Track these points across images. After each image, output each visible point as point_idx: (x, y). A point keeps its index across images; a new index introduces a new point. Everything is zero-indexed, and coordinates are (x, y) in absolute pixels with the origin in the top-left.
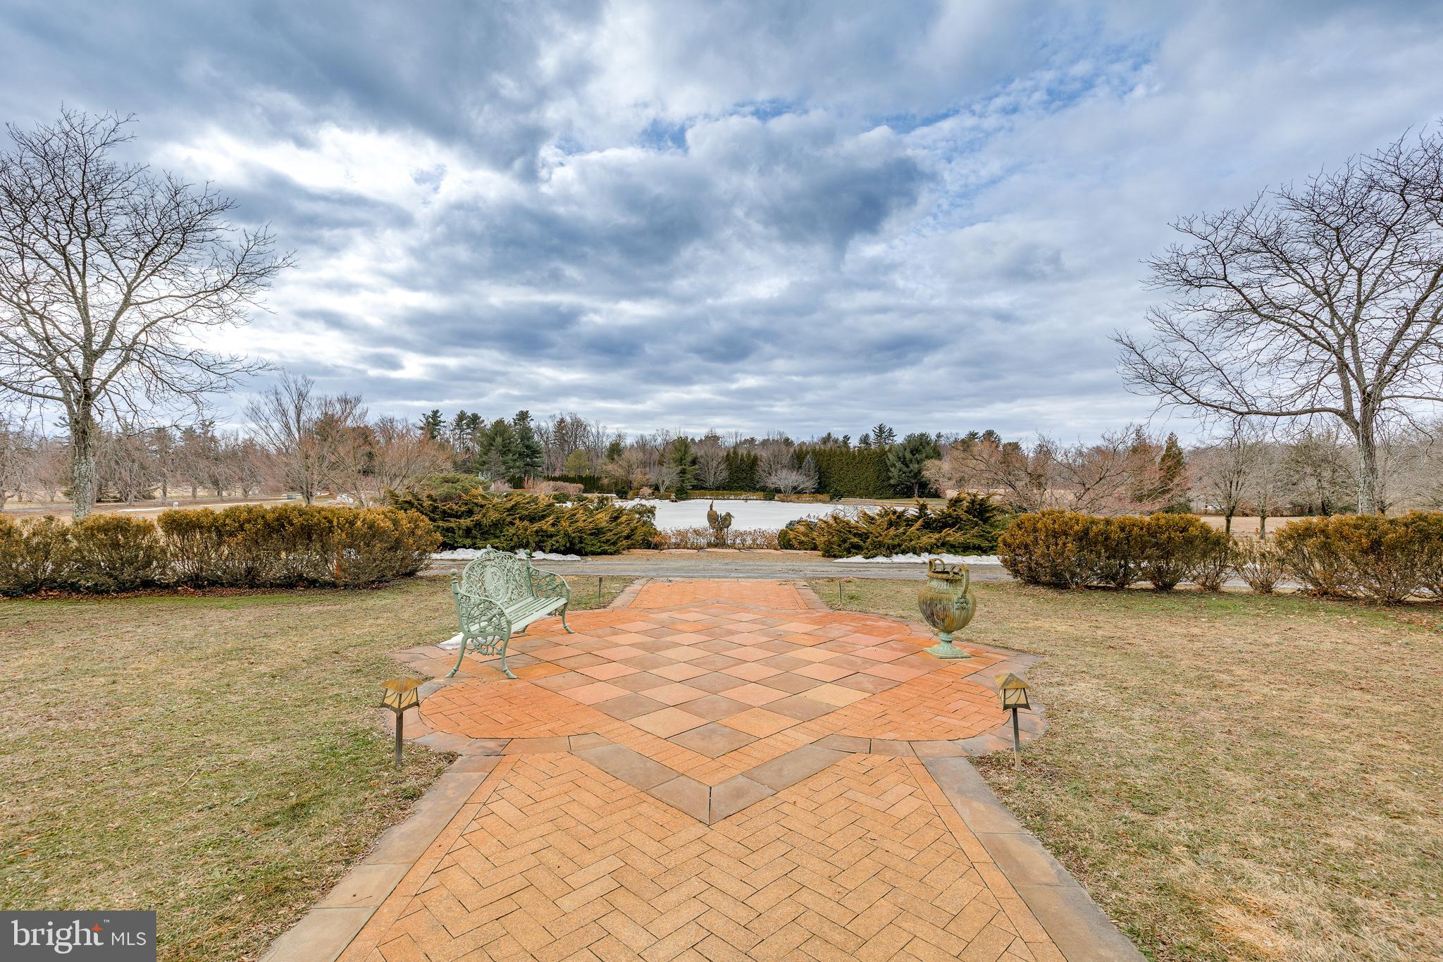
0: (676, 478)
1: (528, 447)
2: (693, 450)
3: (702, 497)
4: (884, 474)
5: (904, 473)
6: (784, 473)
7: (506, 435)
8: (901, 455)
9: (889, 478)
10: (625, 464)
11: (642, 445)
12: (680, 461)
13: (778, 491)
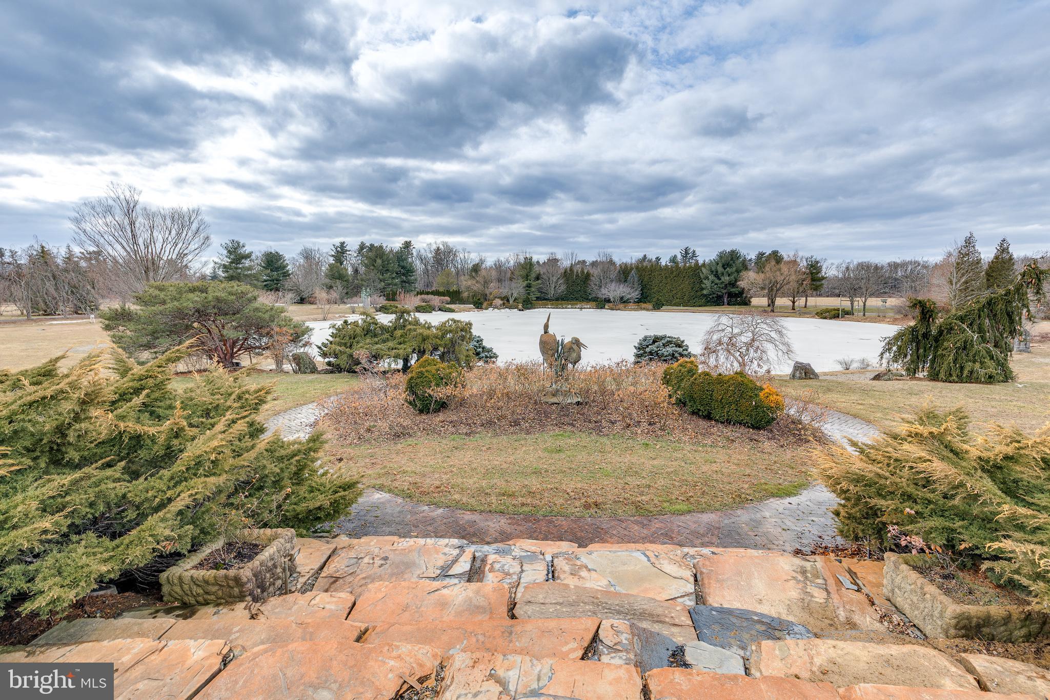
0: (522, 290)
1: (403, 267)
2: (536, 269)
3: (544, 306)
4: (698, 286)
5: (716, 284)
6: (613, 286)
7: (385, 257)
8: (713, 269)
9: (702, 289)
10: (482, 281)
11: (499, 267)
12: (527, 277)
13: (609, 301)
